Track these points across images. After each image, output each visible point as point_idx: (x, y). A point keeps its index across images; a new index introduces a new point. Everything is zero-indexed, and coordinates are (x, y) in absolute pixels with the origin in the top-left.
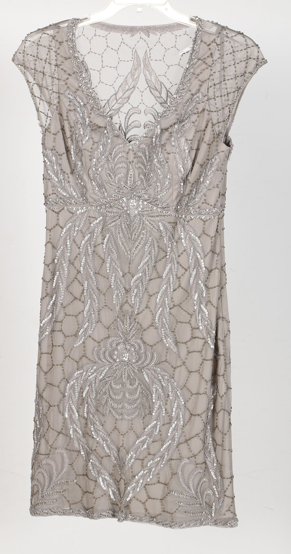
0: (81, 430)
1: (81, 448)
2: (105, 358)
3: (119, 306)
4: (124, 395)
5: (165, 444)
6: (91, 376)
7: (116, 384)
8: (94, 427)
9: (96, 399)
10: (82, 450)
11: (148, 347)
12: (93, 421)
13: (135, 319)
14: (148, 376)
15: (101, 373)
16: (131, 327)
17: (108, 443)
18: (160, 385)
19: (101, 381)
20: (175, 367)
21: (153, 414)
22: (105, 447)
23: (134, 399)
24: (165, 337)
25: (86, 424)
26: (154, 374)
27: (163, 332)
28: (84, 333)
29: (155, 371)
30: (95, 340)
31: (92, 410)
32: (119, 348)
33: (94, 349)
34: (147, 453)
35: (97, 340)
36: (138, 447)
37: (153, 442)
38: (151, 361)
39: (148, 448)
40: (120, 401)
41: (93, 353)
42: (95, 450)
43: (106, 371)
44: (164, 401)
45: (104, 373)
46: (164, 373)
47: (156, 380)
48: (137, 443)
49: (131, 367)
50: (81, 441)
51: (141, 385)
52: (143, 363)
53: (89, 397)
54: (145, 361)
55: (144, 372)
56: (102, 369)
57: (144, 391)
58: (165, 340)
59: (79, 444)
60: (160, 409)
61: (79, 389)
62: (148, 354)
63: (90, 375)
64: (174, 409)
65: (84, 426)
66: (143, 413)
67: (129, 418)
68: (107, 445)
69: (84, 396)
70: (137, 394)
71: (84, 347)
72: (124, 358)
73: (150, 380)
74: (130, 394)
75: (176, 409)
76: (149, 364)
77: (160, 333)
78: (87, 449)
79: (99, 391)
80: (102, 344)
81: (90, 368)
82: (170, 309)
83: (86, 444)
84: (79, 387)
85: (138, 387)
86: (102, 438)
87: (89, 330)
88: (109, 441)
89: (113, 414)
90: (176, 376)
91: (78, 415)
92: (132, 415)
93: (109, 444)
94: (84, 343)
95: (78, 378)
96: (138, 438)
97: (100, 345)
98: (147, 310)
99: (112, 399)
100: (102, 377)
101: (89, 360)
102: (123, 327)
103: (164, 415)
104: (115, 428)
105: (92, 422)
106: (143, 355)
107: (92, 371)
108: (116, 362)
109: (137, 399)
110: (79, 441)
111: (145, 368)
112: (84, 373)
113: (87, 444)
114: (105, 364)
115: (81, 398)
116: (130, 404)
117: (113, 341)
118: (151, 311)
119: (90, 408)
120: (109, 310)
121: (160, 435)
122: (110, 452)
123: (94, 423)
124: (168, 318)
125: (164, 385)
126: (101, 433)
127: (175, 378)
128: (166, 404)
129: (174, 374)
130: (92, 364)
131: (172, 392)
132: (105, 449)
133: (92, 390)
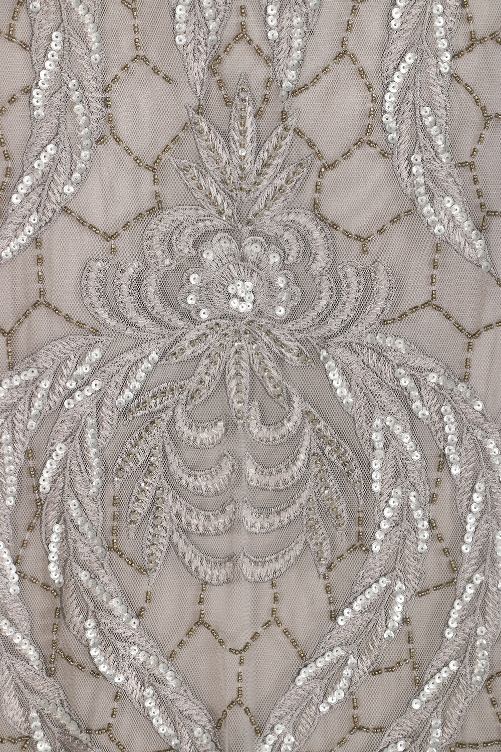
0: (34, 642)
1: (38, 723)
2: (142, 306)
3: (204, 57)
4: (238, 471)
5: (427, 676)
6: (78, 393)
7: (195, 423)
8: (98, 624)
9: (102, 499)
10: (38, 735)
11: (343, 243)
12: (92, 600)
13: (284, 116)
14: (348, 380)
15: (126, 377)
16: (264, 155)
17: (167, 692)
18: (403, 415)
19: (125, 412)
20: (470, 327)
21: (376, 547)
22: (155, 712)
23: (282, 487)
24: (428, 190)
25: (60, 612)
26: (379, 367)
27: (421, 171)
28: (34, 197)
29: (380, 352)
30: (91, 227)
31: (87, 549)
32: (208, 256)
33: (86, 267)
34: (349, 725)
35: (101, 225)
36: (306, 701)
37: (376, 672)
38: (361, 308)
39: (353, 700)
40: (221, 499)
41: (83, 292)
42: (108, 729)
43: (146, 365)
44: (420, 488)
45: (141, 375)
46: (419, 361)
47: (384, 395)
48: (300, 684)
49: (267, 339)
50: (33, 691)
51: (314, 421)
52: (323, 319)
53: (68, 490)
54: (332, 308)
55: (331, 363)
56: (130, 356)
57: (328, 448)
58: (428, 209)
59: (24, 704)
60: (405, 525)
61: (22, 456)
62: (345, 277)
63: (74, 391)
64: (471, 520)
65: (50, 621)
66: (326, 547)
67: (260, 570)
68: (162, 701)
69: (45, 484)
70: (299, 464)
71: (39, 260)
72: (234, 303)
73: (355, 396)
74: (264, 466)
75: (478, 520)
76: (352, 322)
77: (405, 174)
78: (62, 727)
79: (119, 461)
80: (123, 243)
81: (69, 358)
82: (456, 56)
83: (58, 701)
84: (19, 446)
85: (300, 429)
86: (136, 670)
87: (61, 180)
88: (172, 683)
89: (187, 560)
90: (478, 371)
91: (17, 578)
92: (277, 559)
93: (171, 697)
94: (36, 241)
95: (14, 405)
96: (304, 659)
97: (113, 250)
98: (345, 68)
99: (179, 491)
100: (128, 394)
101: (68, 318)
102: (225, 157)
103: (422, 547)
104: (200, 622)
105: (88, 600)
106: (325, 285)
107: (83, 370)
108: (194, 322)
109: (300, 484)
110: (26, 691)
111: (336, 340)
112: (45, 384)
113: (67, 704)
114: (142, 334)
115: (32, 497)
116: (263, 510)
117: (179, 227)
118: (362, 73)
119: (75, 541)
120: (157, 80)
121: (404, 638)
122: (176, 731)
123: (99, 606)
124: (441, 99)
125: (423, 413)
126: (134, 651)
127: (472, 381)
128: (433, 499)
129: (467, 363)
130: (81, 341)
131: (460, 442)
132: (154, 721)
133: (84, 456)
